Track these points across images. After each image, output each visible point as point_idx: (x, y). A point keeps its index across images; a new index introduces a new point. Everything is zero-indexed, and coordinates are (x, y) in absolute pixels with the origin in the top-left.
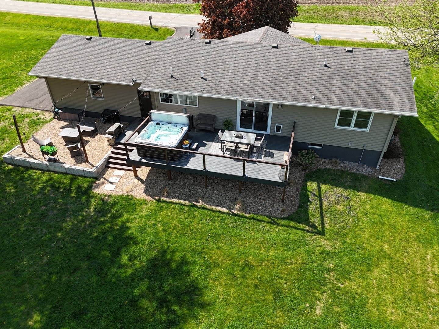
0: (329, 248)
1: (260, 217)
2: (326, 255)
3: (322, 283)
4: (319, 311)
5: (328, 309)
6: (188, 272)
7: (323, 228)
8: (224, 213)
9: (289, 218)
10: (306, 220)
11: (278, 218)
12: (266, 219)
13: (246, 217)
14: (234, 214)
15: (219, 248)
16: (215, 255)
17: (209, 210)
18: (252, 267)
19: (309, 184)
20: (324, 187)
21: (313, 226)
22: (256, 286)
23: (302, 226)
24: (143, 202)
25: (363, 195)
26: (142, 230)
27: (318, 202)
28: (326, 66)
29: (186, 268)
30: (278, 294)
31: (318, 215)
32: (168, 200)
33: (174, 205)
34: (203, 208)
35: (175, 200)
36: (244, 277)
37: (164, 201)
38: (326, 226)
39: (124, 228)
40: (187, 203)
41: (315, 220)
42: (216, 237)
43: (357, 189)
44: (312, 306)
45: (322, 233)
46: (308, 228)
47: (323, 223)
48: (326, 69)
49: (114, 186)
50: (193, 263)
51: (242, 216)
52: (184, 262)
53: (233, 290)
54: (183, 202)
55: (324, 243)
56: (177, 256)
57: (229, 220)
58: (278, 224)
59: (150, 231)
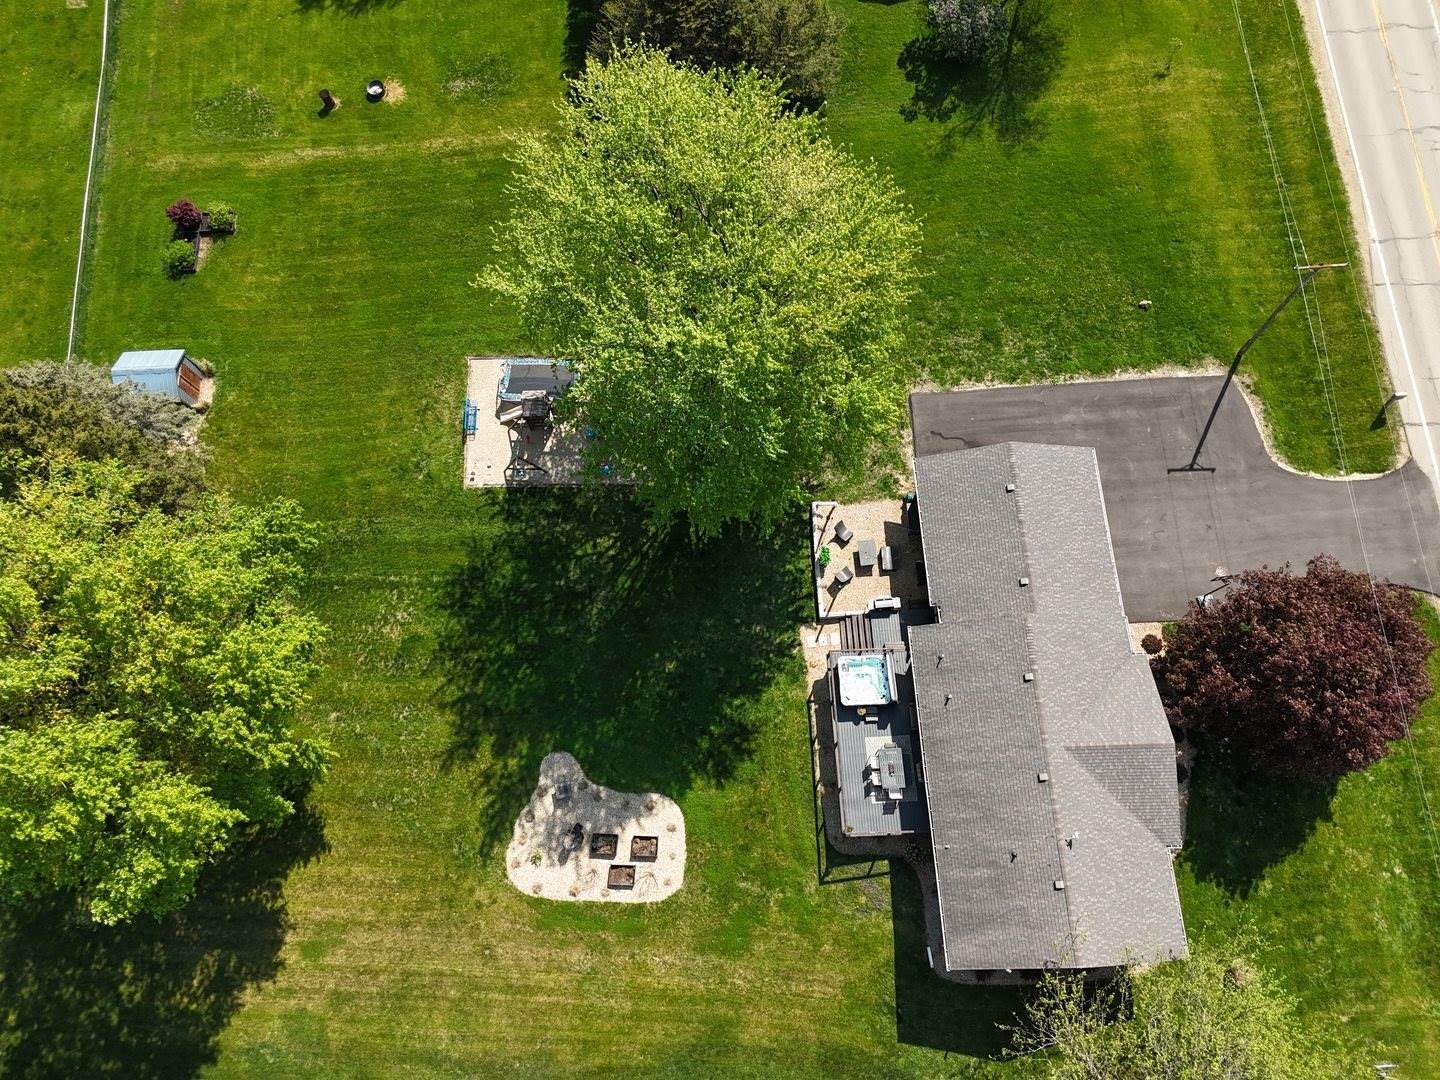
0: (807, 890)
1: (820, 815)
2: (799, 889)
3: (770, 887)
4: (742, 885)
5: (747, 893)
6: (742, 760)
7: (828, 883)
8: (814, 777)
9: (829, 847)
10: (831, 864)
11: (826, 835)
12: (820, 823)
13: (815, 801)
14: (815, 787)
15: (773, 784)
16: (765, 784)
17: (813, 760)
18: (764, 821)
19: (886, 862)
20: (887, 880)
21: (827, 873)
22: (747, 828)
23: (824, 861)
24: (804, 687)
25: (890, 925)
26: (771, 703)
27: (862, 874)
28: (1014, 856)
29: (746, 758)
30: (745, 849)
31: (843, 876)
32: (812, 712)
33: (807, 720)
34: (813, 754)
35: (814, 719)
36: (752, 816)
37: (809, 708)
38: (833, 887)
39: (767, 682)
40: (815, 734)
41: (835, 873)
42: (784, 777)
43: (897, 916)
44: (745, 879)
45: (822, 882)
46: (823, 867)
47: (834, 882)
48: (1009, 856)
49: (814, 645)
51: (815, 796)
52: (750, 753)
53: (738, 809)
54: (815, 729)
55: (812, 885)
56: (753, 745)
57: (808, 785)
58: (817, 836)
59: (772, 712)
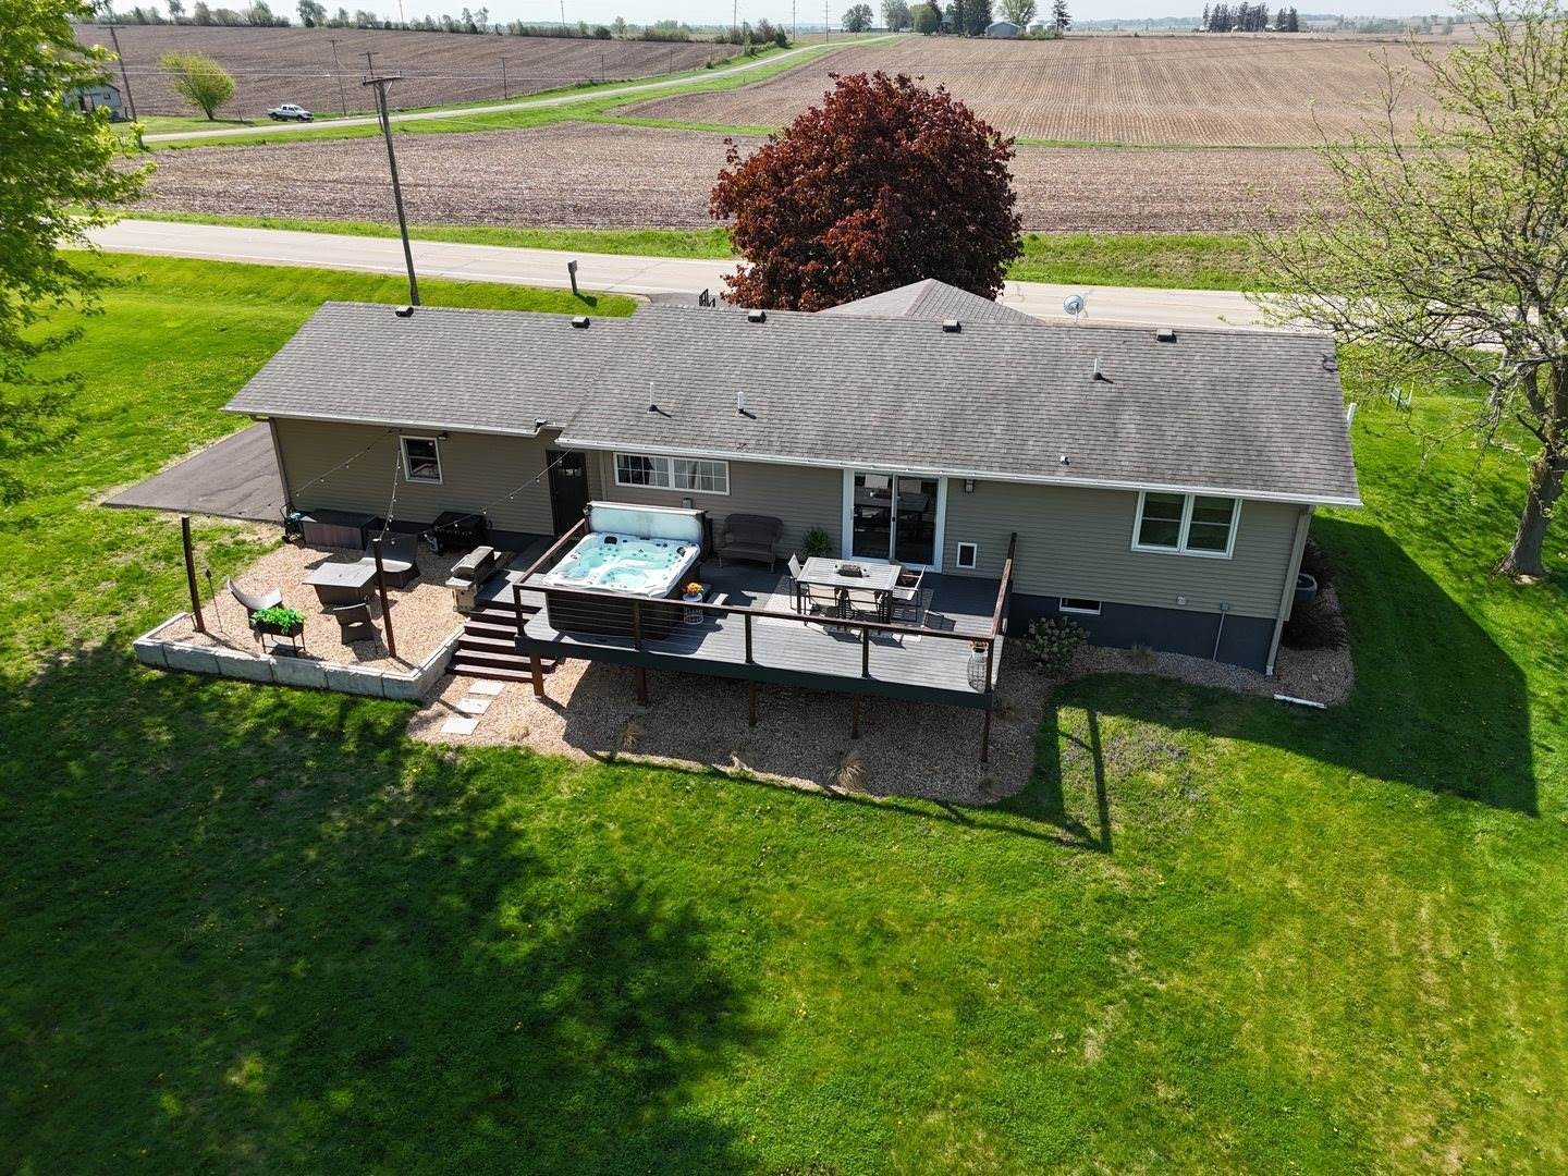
0: (1122, 888)
1: (918, 804)
2: (1115, 905)
3: (1104, 979)
4: (1092, 1052)
5: (1118, 1047)
6: (702, 952)
7: (1106, 833)
8: (807, 793)
9: (1005, 806)
10: (1056, 814)
11: (972, 807)
12: (935, 809)
13: (874, 805)
14: (836, 797)
15: (792, 887)
16: (780, 904)
17: (762, 784)
18: (890, 937)
19: (1062, 713)
20: (1108, 722)
21: (1077, 828)
22: (905, 987)
23: (1042, 827)
24: (560, 766)
25: (1224, 744)
26: (561, 839)
27: (1089, 763)
28: (1099, 377)
29: (694, 940)
30: (970, 1007)
31: (1090, 799)
32: (635, 759)
33: (653, 774)
34: (744, 780)
35: (658, 760)
36: (869, 962)
37: (625, 763)
38: (1115, 827)
39: (505, 834)
40: (696, 766)
41: (1084, 810)
42: (782, 857)
43: (1210, 728)
44: (1073, 1039)
45: (1104, 846)
46: (1060, 832)
47: (1105, 821)
48: (1099, 384)
49: (473, 723)
50: (718, 926)
51: (862, 802)
52: (688, 923)
53: (836, 997)
54: (684, 764)
55: (1108, 872)
56: (669, 908)
57: (823, 813)
58: (971, 823)
59: (586, 842)
